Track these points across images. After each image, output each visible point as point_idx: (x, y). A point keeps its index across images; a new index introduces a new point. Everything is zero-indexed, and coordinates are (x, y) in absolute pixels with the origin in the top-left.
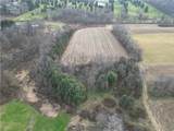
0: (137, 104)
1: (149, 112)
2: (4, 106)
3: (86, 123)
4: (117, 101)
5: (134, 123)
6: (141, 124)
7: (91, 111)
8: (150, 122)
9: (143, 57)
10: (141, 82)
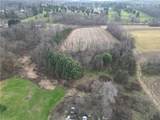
0: (131, 80)
1: (144, 86)
4: (112, 78)
5: (129, 95)
6: (136, 95)
7: (87, 85)
8: (145, 94)
9: (136, 45)
10: (135, 62)
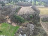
1: (42, 25)
2: (2, 24)
3: (24, 28)
4: (33, 23)
5: (38, 28)
6: (40, 28)
7: (26, 25)
8: (42, 27)
10: (40, 18)
